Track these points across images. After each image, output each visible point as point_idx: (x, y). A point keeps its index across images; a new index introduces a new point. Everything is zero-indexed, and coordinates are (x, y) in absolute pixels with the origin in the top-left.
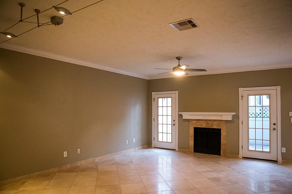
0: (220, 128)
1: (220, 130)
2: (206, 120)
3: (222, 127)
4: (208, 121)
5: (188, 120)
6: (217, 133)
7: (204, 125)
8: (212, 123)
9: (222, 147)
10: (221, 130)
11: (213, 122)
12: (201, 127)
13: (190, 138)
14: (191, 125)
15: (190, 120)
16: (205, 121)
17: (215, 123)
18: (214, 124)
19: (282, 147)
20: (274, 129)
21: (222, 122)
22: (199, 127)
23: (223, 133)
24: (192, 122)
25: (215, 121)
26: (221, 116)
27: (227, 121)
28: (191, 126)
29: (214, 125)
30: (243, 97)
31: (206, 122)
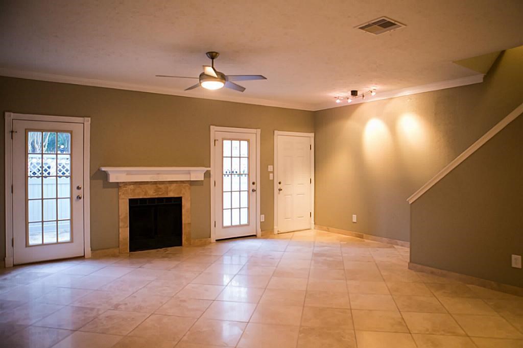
0: (181, 196)
1: (180, 199)
2: (155, 183)
3: (184, 194)
4: (158, 185)
5: (117, 185)
6: (175, 204)
7: (151, 194)
8: (167, 188)
9: (185, 230)
10: (183, 199)
11: (168, 185)
12: (145, 197)
13: (121, 224)
14: (123, 194)
15: (121, 185)
16: (153, 184)
17: (174, 186)
18: (169, 188)
19: (261, 214)
20: (253, 191)
21: (184, 185)
22: (141, 197)
23: (186, 205)
24: (125, 189)
25: (173, 183)
26: (189, 173)
27: (192, 183)
28: (122, 196)
29: (171, 191)
30: (216, 141)
31: (155, 185)
